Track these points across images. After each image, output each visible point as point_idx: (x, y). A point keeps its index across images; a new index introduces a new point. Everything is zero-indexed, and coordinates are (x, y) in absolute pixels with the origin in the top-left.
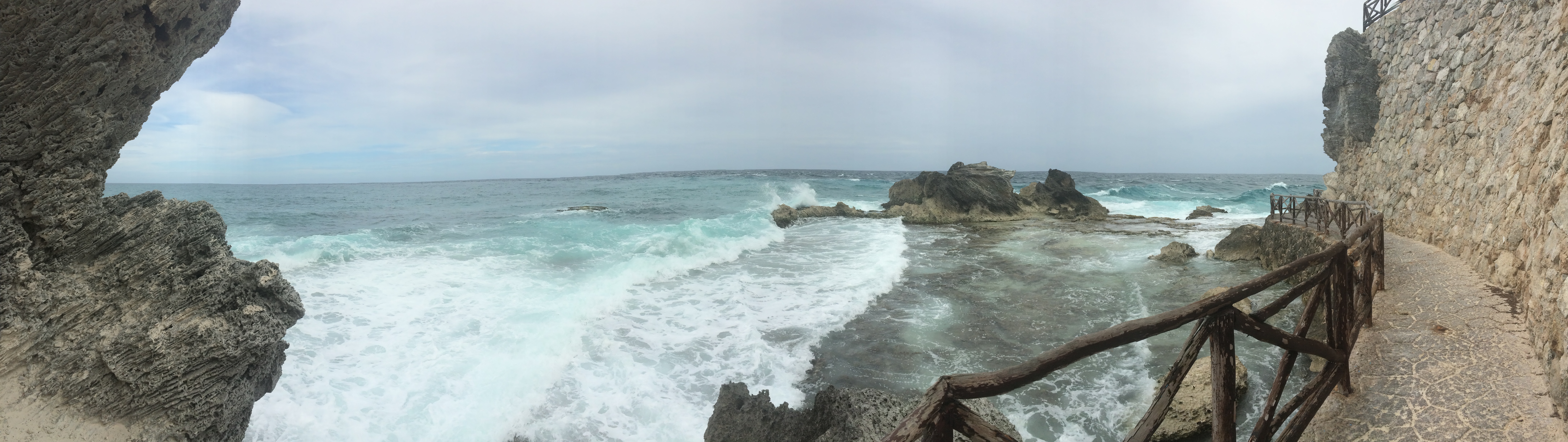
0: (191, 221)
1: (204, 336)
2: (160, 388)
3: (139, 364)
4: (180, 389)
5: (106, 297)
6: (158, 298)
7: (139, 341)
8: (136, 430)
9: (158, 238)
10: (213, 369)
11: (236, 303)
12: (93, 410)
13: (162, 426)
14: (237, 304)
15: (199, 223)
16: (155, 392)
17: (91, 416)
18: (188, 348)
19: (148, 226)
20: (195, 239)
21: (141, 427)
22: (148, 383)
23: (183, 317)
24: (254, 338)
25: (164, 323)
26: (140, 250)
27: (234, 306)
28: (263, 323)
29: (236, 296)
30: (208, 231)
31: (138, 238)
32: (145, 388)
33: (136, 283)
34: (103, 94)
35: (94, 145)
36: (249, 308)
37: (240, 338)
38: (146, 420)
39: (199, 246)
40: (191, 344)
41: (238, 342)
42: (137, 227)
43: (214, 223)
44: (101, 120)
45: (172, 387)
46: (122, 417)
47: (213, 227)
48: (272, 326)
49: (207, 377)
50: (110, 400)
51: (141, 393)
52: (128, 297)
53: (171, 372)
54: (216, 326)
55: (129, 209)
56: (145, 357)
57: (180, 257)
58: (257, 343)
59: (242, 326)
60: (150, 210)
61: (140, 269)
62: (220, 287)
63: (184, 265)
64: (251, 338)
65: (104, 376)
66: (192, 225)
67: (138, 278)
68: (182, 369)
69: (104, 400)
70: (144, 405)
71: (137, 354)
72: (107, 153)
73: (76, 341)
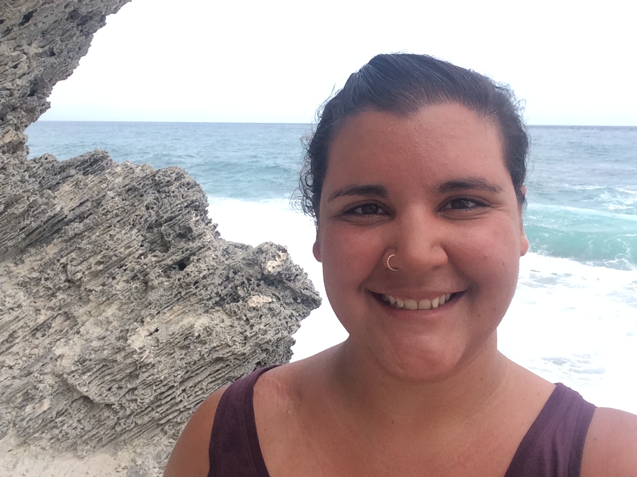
0: (164, 195)
1: (202, 336)
2: (152, 403)
3: (121, 380)
4: (178, 399)
5: (52, 304)
6: (129, 298)
7: (116, 353)
8: (125, 456)
9: (118, 219)
10: (218, 370)
11: (236, 293)
12: (65, 444)
13: (160, 445)
14: (239, 297)
15: (174, 196)
16: (146, 409)
17: (61, 452)
18: (184, 352)
19: (98, 203)
20: (171, 219)
21: (131, 451)
22: (136, 400)
23: (171, 317)
24: (265, 332)
25: (146, 327)
26: (93, 237)
27: (236, 298)
28: (274, 315)
29: (236, 287)
30: (187, 207)
31: (87, 221)
32: (133, 406)
33: (93, 282)
34: (30, 22)
35: (15, 92)
36: (255, 298)
37: (248, 333)
38: (136, 442)
39: (177, 228)
40: (187, 347)
41: (246, 338)
42: (81, 204)
43: (192, 196)
44: (25, 57)
45: (169, 399)
46: (104, 446)
47: (193, 202)
48: (285, 318)
49: (211, 380)
50: (87, 429)
51: (128, 412)
52: (83, 300)
53: (165, 383)
54: (215, 322)
55: (64, 180)
56: (128, 371)
57: (152, 243)
58: (268, 337)
59: (247, 320)
60: (96, 179)
61: (99, 263)
62: (216, 277)
63: (158, 253)
64: (262, 332)
65: (73, 402)
66: (166, 201)
67: (96, 275)
68: (179, 376)
69: (79, 430)
70: (132, 426)
71: (116, 369)
72: (33, 101)
73: (17, 367)
